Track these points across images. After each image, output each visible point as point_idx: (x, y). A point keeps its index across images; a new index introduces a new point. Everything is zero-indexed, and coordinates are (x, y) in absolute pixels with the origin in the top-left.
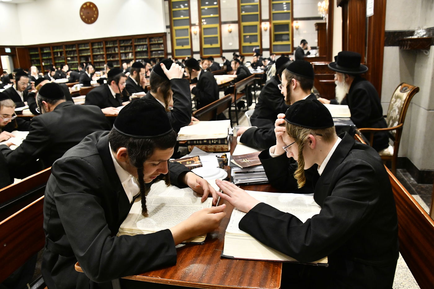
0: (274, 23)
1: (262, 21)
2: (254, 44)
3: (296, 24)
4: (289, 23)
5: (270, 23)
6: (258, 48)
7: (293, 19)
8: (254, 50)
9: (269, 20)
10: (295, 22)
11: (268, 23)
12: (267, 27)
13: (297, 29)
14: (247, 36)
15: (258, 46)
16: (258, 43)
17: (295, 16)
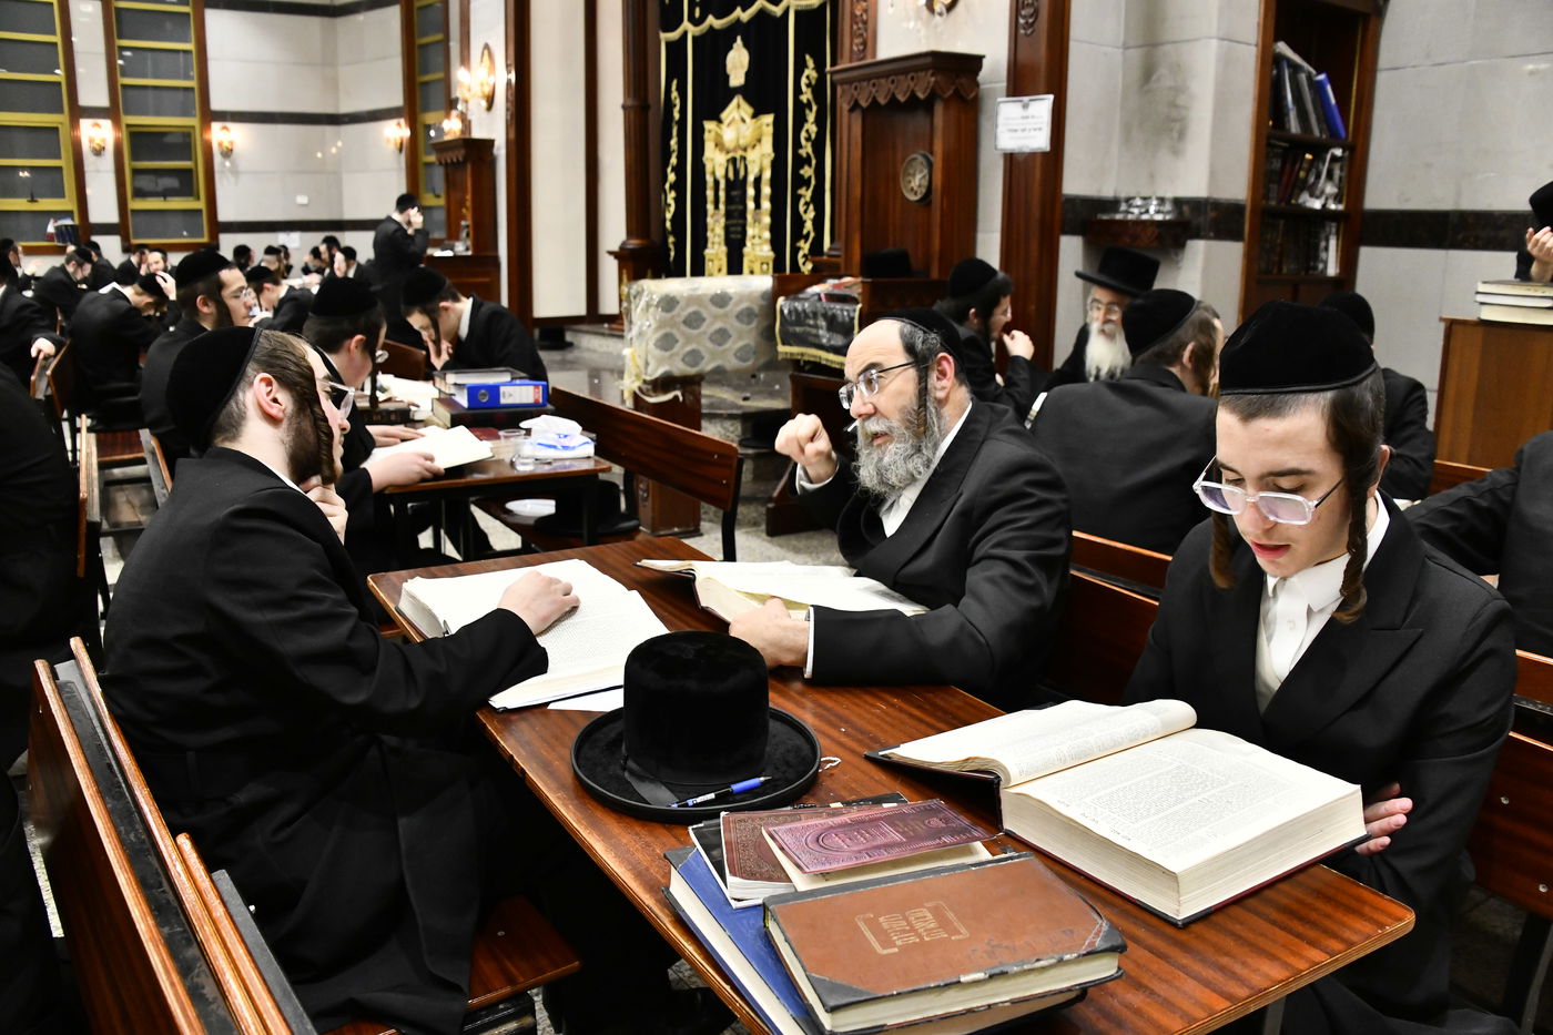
0: (128, 126)
1: (79, 113)
2: (46, 204)
3: (219, 134)
4: (193, 127)
5: (117, 123)
6: (68, 222)
7: (210, 116)
8: (51, 229)
9: (110, 113)
10: (216, 126)
11: (107, 124)
12: (104, 140)
13: (228, 153)
14: (23, 168)
15: (69, 214)
16: (68, 203)
17: (216, 104)
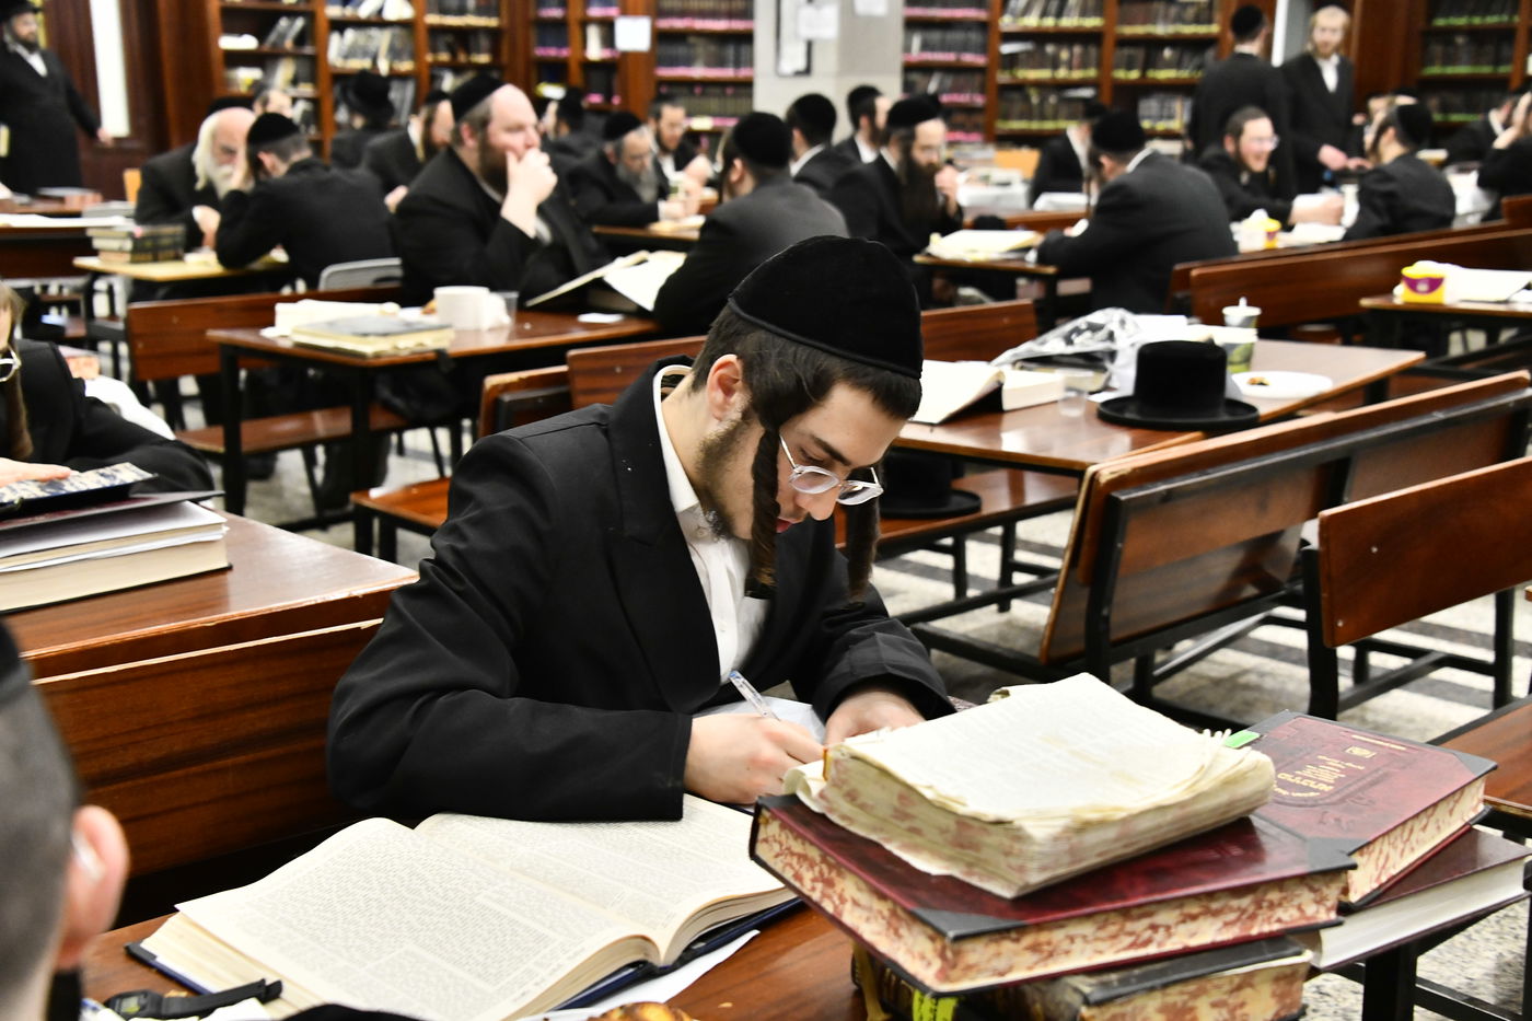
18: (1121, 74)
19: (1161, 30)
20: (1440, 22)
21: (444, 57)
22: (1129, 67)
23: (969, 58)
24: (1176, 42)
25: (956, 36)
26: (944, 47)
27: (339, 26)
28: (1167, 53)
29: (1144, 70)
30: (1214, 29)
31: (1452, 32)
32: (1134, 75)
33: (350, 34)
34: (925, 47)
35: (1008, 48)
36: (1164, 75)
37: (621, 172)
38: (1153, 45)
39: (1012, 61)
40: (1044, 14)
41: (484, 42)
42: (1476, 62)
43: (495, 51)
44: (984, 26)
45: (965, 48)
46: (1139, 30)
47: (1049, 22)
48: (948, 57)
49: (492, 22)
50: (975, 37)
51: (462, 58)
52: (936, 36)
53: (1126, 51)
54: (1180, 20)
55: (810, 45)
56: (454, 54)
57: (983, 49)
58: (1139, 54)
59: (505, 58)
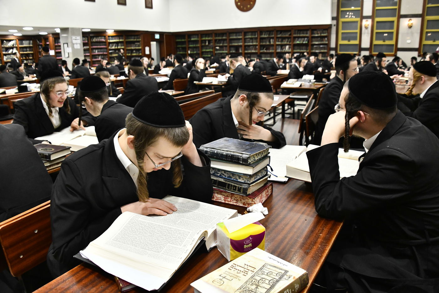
18: (128, 55)
19: (133, 48)
20: (178, 46)
21: (24, 58)
22: (129, 53)
23: (105, 53)
24: (135, 50)
25: (102, 50)
26: (101, 52)
27: (5, 55)
28: (134, 51)
29: (131, 54)
30: (140, 48)
31: (179, 47)
32: (130, 54)
33: (7, 56)
34: (98, 52)
35: (110, 51)
36: (134, 54)
37: (20, 73)
38: (132, 50)
39: (111, 53)
40: (115, 46)
41: (31, 55)
42: (183, 51)
43: (33, 57)
44: (106, 48)
45: (104, 52)
46: (130, 48)
47: (116, 47)
48: (102, 53)
49: (32, 52)
50: (105, 50)
51: (27, 58)
52: (99, 50)
53: (128, 51)
54: (135, 46)
55: (68, 53)
56: (26, 57)
57: (106, 52)
58: (130, 52)
59: (34, 57)
